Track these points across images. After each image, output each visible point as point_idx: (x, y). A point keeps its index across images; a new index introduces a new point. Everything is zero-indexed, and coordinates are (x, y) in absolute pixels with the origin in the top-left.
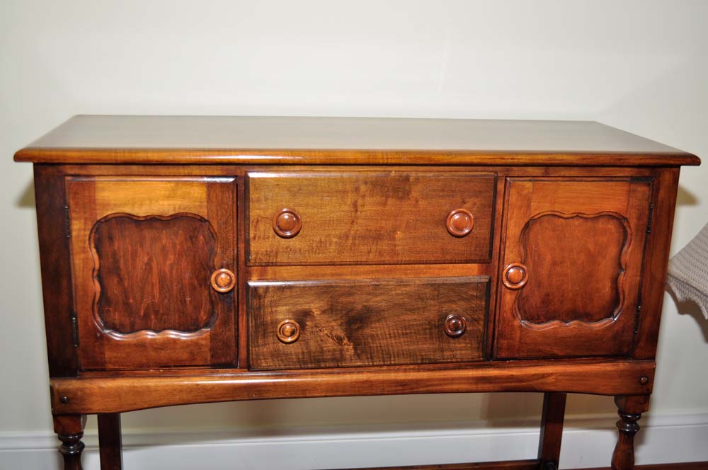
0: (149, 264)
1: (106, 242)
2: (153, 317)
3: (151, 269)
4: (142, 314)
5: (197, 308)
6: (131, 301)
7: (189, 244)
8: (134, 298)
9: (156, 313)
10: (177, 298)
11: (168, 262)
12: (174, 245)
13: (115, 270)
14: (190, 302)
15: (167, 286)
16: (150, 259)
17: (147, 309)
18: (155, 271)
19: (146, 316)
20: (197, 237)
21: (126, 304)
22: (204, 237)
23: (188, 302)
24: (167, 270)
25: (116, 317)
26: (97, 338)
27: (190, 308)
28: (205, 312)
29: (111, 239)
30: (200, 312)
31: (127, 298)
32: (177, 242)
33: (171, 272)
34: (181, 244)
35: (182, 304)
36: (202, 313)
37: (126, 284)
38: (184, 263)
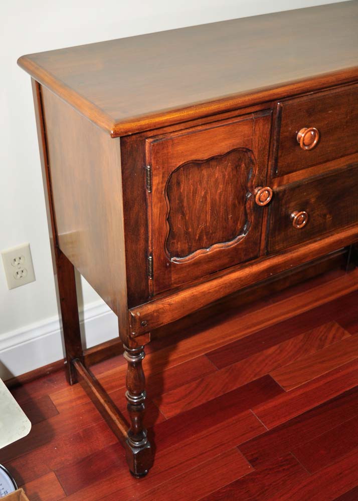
0: (205, 197)
1: (175, 188)
2: (205, 237)
3: (206, 200)
4: (197, 238)
5: (235, 222)
6: (190, 230)
7: (235, 173)
8: (193, 227)
9: (207, 234)
10: (222, 218)
11: (219, 191)
12: (224, 176)
13: (181, 209)
14: (231, 218)
15: (216, 210)
16: (206, 193)
17: (201, 232)
18: (209, 200)
19: (200, 238)
20: (240, 166)
21: (187, 233)
22: (245, 164)
23: (230, 219)
24: (217, 197)
25: (179, 246)
26: (166, 267)
27: (231, 223)
28: (240, 223)
29: (178, 183)
30: (237, 223)
31: (187, 229)
32: (226, 173)
33: (220, 198)
34: (229, 174)
35: (226, 221)
36: (239, 224)
37: (187, 218)
38: (229, 188)
